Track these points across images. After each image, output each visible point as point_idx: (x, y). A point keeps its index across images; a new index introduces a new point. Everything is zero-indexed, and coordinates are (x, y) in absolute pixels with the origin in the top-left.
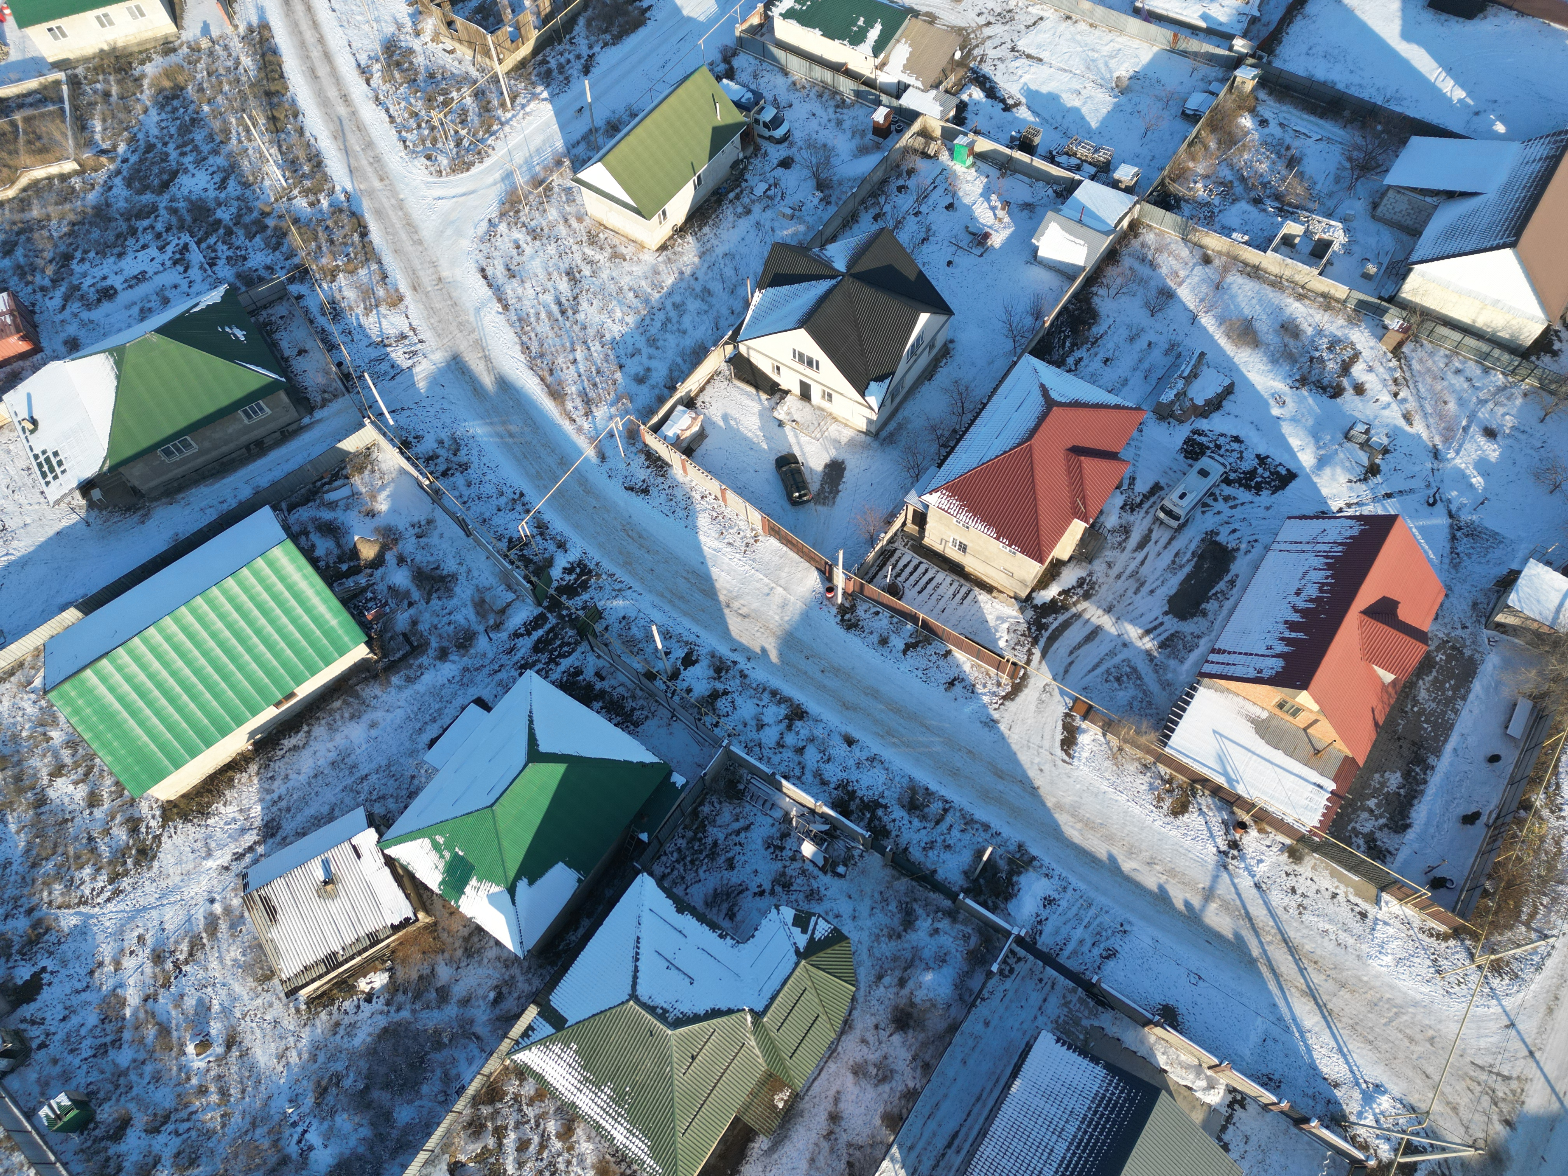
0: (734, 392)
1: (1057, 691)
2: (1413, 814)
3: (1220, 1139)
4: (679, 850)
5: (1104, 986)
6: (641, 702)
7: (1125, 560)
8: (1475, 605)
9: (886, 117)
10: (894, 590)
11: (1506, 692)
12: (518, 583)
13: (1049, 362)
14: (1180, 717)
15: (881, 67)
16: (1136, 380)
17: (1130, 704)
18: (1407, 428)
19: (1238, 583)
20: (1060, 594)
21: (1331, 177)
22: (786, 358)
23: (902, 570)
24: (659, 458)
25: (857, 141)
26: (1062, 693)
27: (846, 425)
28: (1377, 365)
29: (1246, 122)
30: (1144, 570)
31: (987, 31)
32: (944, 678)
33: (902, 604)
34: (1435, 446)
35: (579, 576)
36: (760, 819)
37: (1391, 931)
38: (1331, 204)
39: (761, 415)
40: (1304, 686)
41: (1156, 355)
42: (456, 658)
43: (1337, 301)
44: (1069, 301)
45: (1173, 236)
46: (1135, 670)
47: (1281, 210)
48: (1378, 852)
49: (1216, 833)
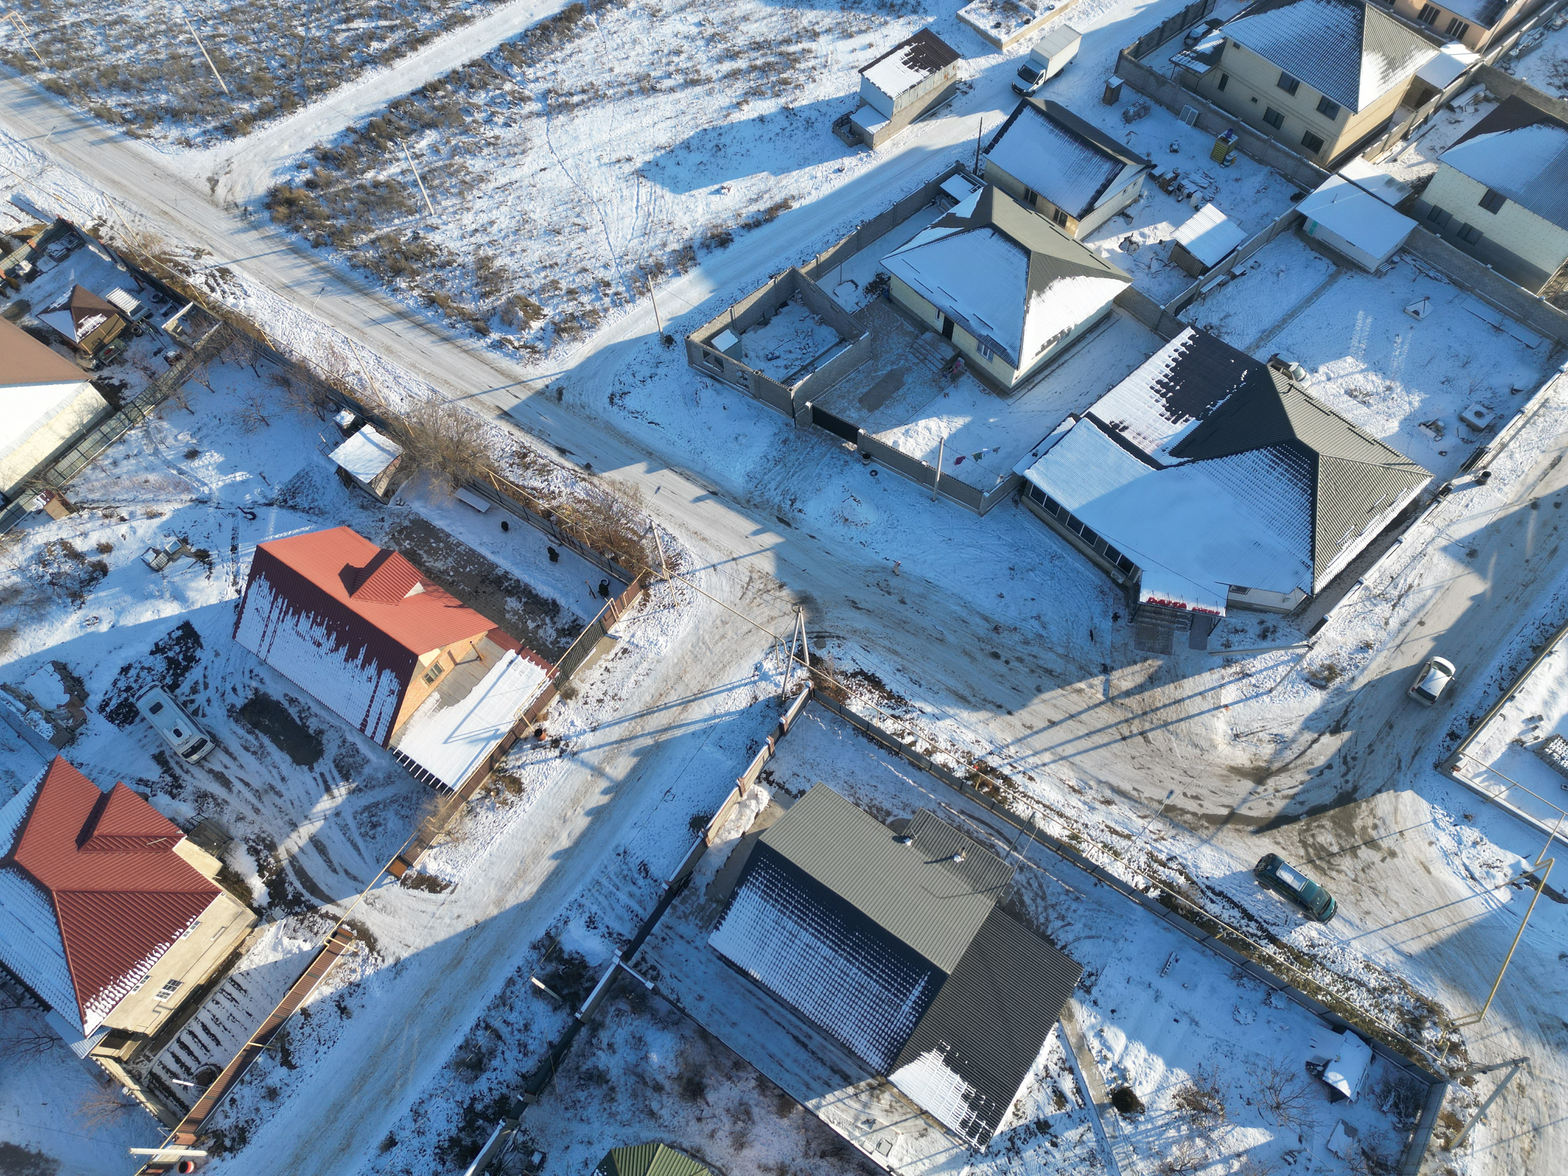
1: (374, 891)
2: (544, 596)
3: (795, 797)
5: (671, 879)
7: (237, 803)
8: (362, 507)
10: (207, 1077)
11: (448, 504)
14: (425, 772)
16: (11, 761)
17: (403, 817)
18: (164, 518)
19: (294, 695)
20: (262, 876)
23: (182, 1065)
26: (378, 885)
28: (81, 528)
30: (256, 784)
32: (335, 1019)
33: (228, 1069)
34: (191, 500)
37: (639, 633)
40: (415, 657)
46: (367, 808)
48: (574, 629)
49: (543, 757)
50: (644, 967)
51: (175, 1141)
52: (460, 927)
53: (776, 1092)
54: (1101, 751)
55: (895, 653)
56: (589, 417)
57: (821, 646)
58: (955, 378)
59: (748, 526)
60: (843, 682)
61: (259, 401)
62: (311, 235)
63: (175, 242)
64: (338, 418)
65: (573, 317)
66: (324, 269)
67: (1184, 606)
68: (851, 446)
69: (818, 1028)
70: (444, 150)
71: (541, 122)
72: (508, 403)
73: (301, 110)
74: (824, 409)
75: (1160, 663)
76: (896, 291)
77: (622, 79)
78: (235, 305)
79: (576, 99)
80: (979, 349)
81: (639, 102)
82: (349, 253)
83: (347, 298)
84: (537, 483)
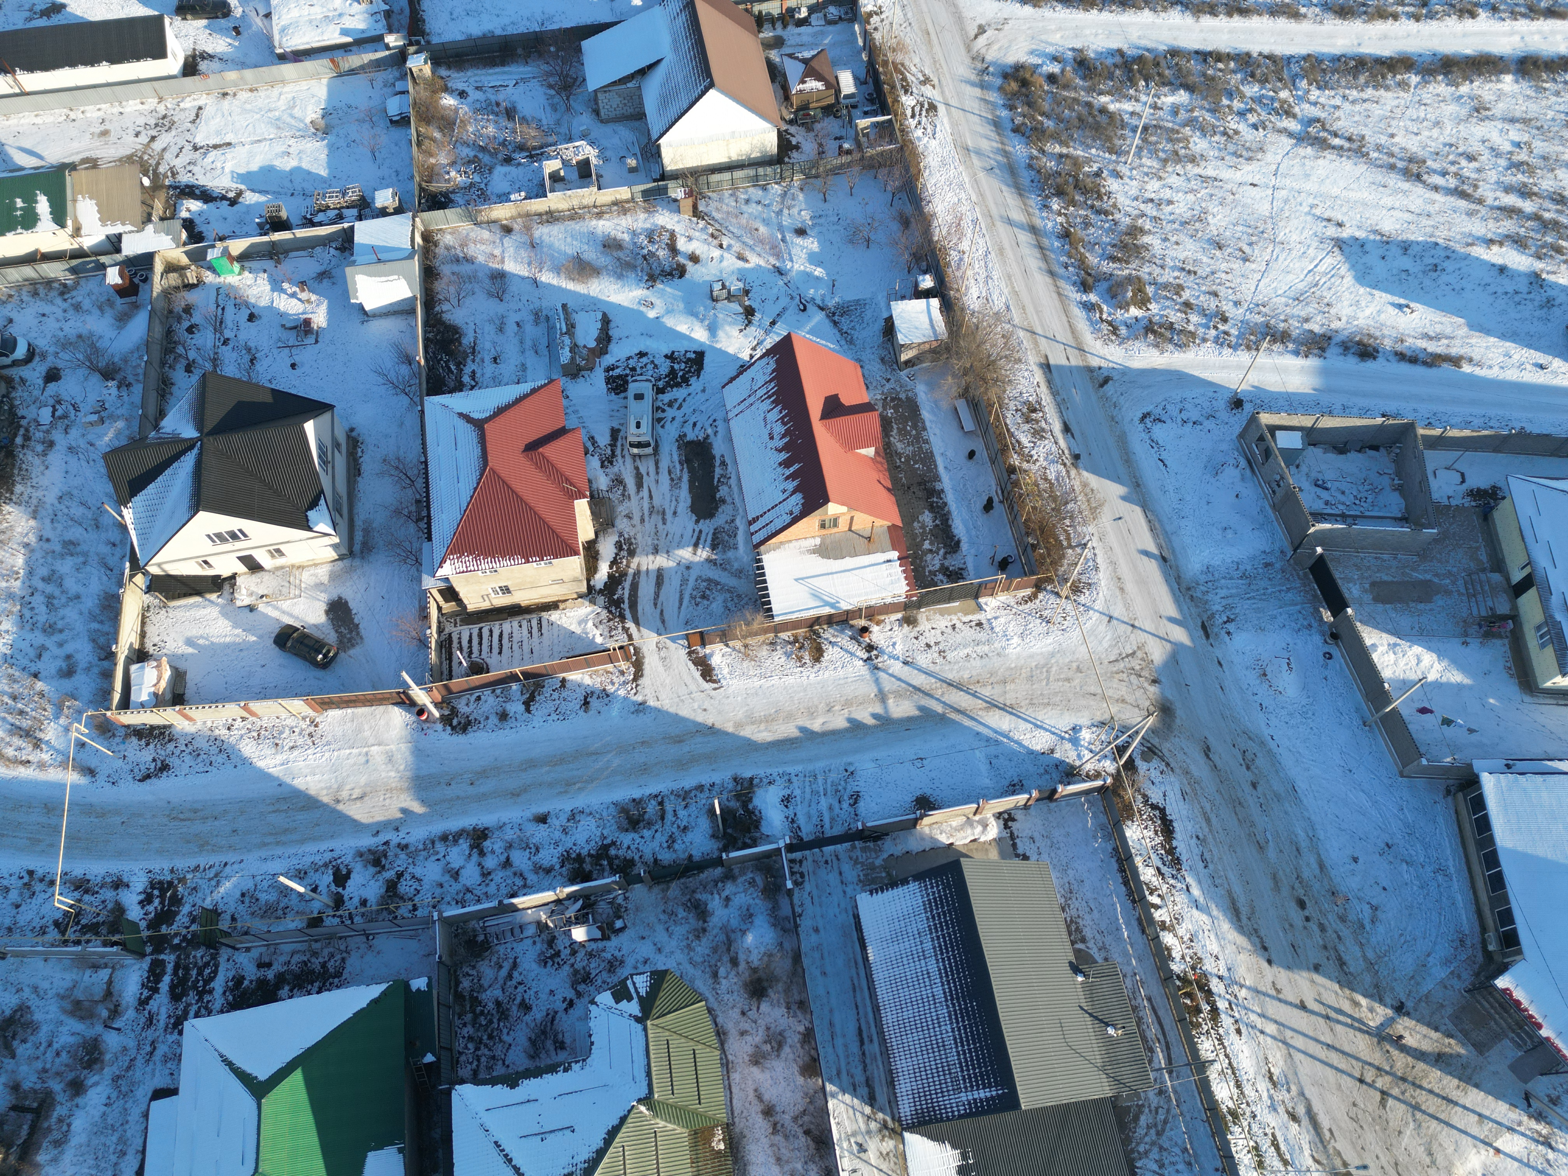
0: (179, 614)
1: (668, 642)
2: (955, 532)
3: (1017, 856)
4: (471, 1039)
5: (868, 825)
6: (326, 952)
7: (635, 504)
8: (882, 360)
9: (121, 274)
10: (477, 668)
11: (945, 405)
12: (103, 955)
13: (450, 392)
15: (77, 232)
16: (531, 360)
17: (727, 608)
18: (747, 265)
19: (728, 461)
20: (611, 567)
21: (548, 109)
22: (208, 547)
23: (470, 647)
24: (153, 728)
25: (109, 314)
26: (673, 640)
27: (316, 565)
28: (691, 232)
29: (448, 101)
30: (656, 502)
31: (158, 146)
32: (576, 704)
33: (493, 675)
34: (774, 266)
35: (162, 896)
36: (519, 948)
37: (1002, 620)
38: (563, 130)
39: (225, 614)
40: (827, 500)
41: (530, 329)
42: (96, 1078)
43: (627, 201)
44: (425, 332)
45: (466, 227)
46: (709, 580)
47: (531, 156)
48: (955, 575)
49: (853, 650)
50: (796, 868)
51: (429, 690)
52: (700, 718)
53: (813, 1052)
54: (1329, 1072)
55: (1208, 821)
56: (1113, 418)
57: (1145, 758)
58: (1488, 635)
59: (1170, 608)
60: (1138, 804)
61: (876, 224)
62: (1019, 120)
63: (917, 60)
64: (921, 278)
65: (1171, 327)
66: (1006, 154)
67: (1540, 1026)
68: (1327, 616)
69: (883, 1041)
70: (1183, 115)
71: (1287, 142)
72: (1057, 358)
73: (1095, 11)
74: (1331, 566)
75: (1462, 1051)
76: (1500, 514)
77: (1395, 150)
78: (919, 139)
79: (1337, 142)
80: (1538, 628)
81: (1395, 181)
82: (1035, 152)
83: (1004, 188)
84: (1025, 440)
